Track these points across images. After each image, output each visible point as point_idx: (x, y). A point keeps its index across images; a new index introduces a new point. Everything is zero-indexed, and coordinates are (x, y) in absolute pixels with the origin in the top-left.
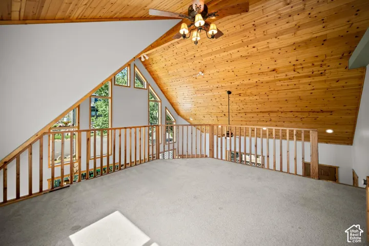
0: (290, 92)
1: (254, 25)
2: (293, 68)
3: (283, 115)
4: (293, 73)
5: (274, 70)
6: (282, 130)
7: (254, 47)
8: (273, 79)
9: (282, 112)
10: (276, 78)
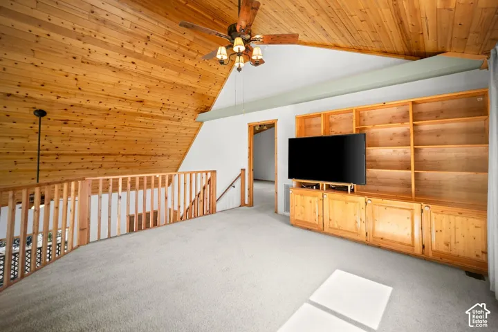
0: (144, 131)
1: (148, 37)
2: (161, 105)
3: (123, 159)
4: (159, 111)
5: (141, 102)
6: (113, 179)
7: (133, 63)
8: (135, 111)
9: (123, 155)
10: (139, 111)
